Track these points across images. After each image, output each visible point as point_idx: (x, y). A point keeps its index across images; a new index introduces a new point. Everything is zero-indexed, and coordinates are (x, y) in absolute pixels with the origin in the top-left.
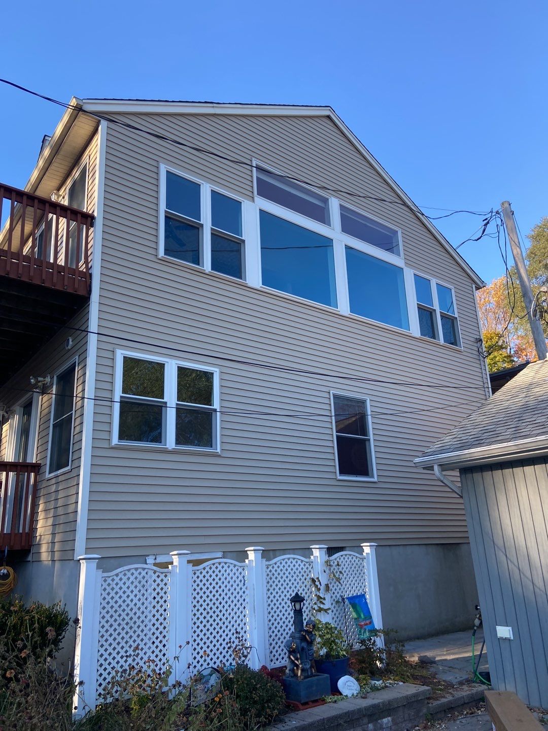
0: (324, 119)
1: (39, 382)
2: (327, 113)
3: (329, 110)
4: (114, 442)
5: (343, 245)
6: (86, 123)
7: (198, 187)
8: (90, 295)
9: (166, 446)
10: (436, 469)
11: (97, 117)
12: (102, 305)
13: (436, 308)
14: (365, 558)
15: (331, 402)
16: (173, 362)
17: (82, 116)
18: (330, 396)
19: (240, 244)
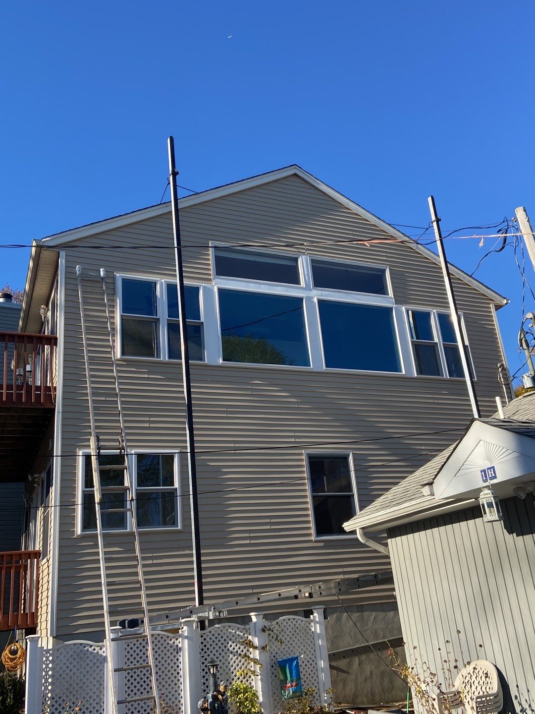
0: (290, 179)
1: (36, 478)
2: (292, 172)
3: (295, 168)
4: (79, 532)
5: (316, 301)
6: (49, 255)
7: (154, 284)
8: (55, 406)
9: (127, 529)
10: (358, 532)
11: (56, 250)
12: (65, 413)
13: (437, 342)
14: (312, 620)
15: (305, 463)
16: (133, 452)
17: (44, 251)
18: (304, 457)
19: (200, 326)
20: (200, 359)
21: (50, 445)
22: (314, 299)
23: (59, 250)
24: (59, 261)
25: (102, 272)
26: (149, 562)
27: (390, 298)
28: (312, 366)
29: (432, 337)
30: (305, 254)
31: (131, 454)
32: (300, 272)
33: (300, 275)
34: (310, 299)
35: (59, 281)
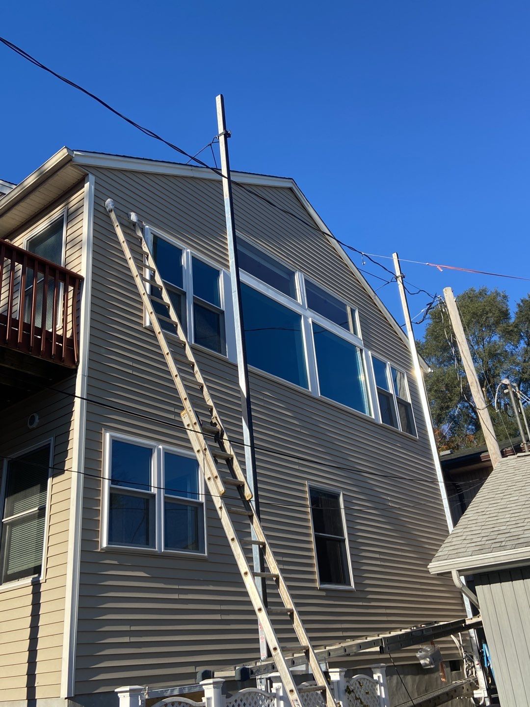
0: (287, 191)
2: (289, 185)
3: (292, 182)
4: (105, 544)
5: (311, 322)
6: (70, 174)
7: (180, 252)
8: (77, 366)
9: (155, 548)
10: (455, 575)
11: (84, 170)
12: (90, 378)
13: (393, 393)
14: (377, 682)
15: (308, 496)
16: (161, 447)
17: (70, 167)
18: (307, 489)
19: (219, 315)
20: (220, 352)
21: (37, 420)
22: (309, 319)
23: (88, 172)
24: (87, 185)
25: (133, 217)
26: (175, 596)
27: (360, 339)
28: (310, 390)
29: (386, 387)
30: (300, 271)
31: (159, 450)
32: (297, 288)
33: (297, 290)
34: (306, 319)
35: (86, 209)
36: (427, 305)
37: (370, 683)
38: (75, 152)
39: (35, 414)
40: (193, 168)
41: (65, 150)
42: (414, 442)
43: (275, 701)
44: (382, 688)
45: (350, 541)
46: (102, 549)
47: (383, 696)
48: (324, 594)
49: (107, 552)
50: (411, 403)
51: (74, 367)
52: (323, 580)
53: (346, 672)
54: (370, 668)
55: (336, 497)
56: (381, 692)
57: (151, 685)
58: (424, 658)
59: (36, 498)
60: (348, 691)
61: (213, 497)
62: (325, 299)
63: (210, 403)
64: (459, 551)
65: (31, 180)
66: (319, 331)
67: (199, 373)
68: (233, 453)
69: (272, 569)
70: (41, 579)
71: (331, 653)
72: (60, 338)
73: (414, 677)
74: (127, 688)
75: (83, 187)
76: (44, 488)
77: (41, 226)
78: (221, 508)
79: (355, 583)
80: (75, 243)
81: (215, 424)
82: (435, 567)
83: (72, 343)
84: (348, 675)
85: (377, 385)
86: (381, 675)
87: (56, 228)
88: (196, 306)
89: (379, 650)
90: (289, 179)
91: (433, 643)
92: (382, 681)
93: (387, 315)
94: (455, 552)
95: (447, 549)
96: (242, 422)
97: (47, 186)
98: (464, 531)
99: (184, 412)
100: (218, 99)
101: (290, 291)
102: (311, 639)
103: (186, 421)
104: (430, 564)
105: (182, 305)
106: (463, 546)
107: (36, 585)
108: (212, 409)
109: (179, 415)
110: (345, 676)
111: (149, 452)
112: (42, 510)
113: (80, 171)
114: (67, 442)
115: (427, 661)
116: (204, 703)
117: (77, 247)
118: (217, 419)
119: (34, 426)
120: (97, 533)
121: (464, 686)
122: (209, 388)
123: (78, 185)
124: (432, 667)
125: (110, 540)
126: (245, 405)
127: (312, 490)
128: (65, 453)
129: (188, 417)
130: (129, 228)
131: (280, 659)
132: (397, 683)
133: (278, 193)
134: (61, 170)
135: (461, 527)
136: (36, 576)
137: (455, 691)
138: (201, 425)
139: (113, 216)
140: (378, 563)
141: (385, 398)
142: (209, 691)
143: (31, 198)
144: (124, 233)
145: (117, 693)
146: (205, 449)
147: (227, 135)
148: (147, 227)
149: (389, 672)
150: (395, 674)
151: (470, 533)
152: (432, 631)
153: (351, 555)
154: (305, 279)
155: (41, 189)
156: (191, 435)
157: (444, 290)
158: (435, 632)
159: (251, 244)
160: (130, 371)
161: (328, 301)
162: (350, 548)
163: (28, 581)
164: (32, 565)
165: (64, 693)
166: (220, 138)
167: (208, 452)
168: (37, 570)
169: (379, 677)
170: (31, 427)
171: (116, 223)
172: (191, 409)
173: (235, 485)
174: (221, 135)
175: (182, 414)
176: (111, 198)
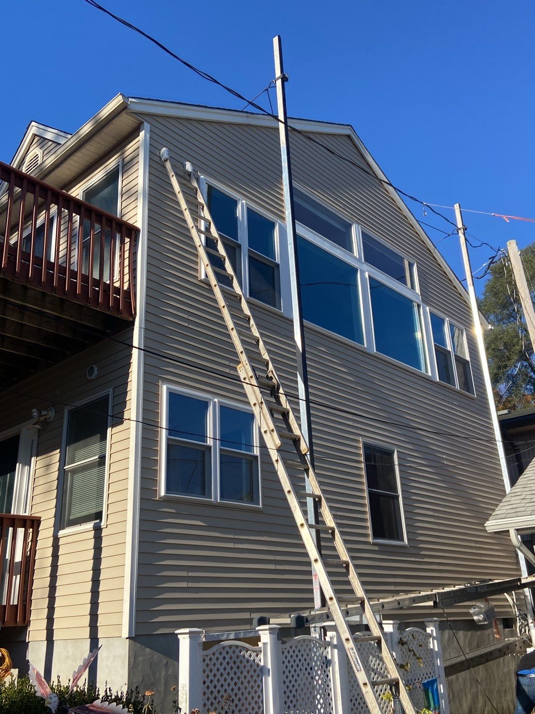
0: (344, 138)
1: (43, 415)
2: (346, 131)
3: (350, 129)
4: (163, 493)
5: (367, 276)
6: (125, 122)
7: (235, 203)
8: (134, 318)
9: (212, 499)
10: (513, 533)
11: (140, 118)
12: (147, 330)
13: (451, 350)
14: (430, 636)
15: (361, 452)
16: (216, 400)
17: (125, 115)
18: (361, 445)
19: (273, 268)
20: (275, 307)
21: (96, 372)
22: (365, 273)
23: (144, 121)
24: (142, 134)
25: (189, 167)
26: (231, 545)
27: (418, 294)
28: (366, 346)
29: (445, 345)
30: (357, 223)
31: (214, 403)
32: (354, 240)
33: (354, 243)
34: (362, 273)
35: (141, 159)
36: (490, 259)
37: (423, 636)
38: (130, 99)
39: (93, 366)
40: (249, 115)
41: (120, 97)
42: (471, 400)
43: (329, 649)
44: (435, 641)
45: (403, 498)
46: (160, 498)
47: (436, 649)
48: (376, 548)
49: (165, 501)
50: (469, 360)
51: (131, 319)
52: (376, 535)
53: (399, 624)
54: (423, 623)
55: (390, 454)
56: (434, 645)
57: (208, 629)
58: (478, 614)
59: (96, 447)
60: (402, 643)
61: (270, 450)
62: (382, 252)
63: (266, 356)
64: (518, 510)
65: (86, 129)
66: (375, 286)
67: (255, 326)
68: (288, 407)
69: (328, 521)
70: (102, 524)
71: (385, 606)
72: (117, 290)
73: (466, 632)
74: (187, 630)
75: (139, 135)
76: (104, 438)
77: (97, 177)
78: (277, 461)
79: (408, 539)
80: (131, 194)
81: (271, 378)
82: (492, 525)
83: (129, 295)
84: (401, 627)
85: (434, 341)
86: (434, 629)
87: (112, 178)
88: (251, 259)
89: (433, 604)
90: (348, 125)
91: (487, 600)
92: (435, 635)
93: (446, 269)
94: (514, 511)
95: (505, 508)
96: (297, 377)
97: (102, 134)
98: (523, 490)
99: (240, 365)
100: (276, 40)
101: (346, 244)
102: (366, 592)
103: (242, 375)
104: (487, 522)
105: (237, 258)
106: (523, 505)
107: (98, 530)
108: (268, 363)
109: (235, 369)
110: (399, 629)
111: (205, 405)
112: (102, 459)
113: (136, 119)
114: (125, 393)
115: (481, 617)
116: (261, 648)
117: (133, 198)
118: (273, 373)
119: (93, 377)
120: (155, 482)
121: (517, 643)
122: (265, 342)
123: (133, 134)
124: (486, 623)
125: (168, 489)
126: (300, 359)
127: (367, 447)
128: (124, 403)
129: (244, 371)
130: (185, 178)
131: (336, 609)
132: (449, 637)
133: (336, 141)
134: (116, 119)
135: (520, 486)
136: (98, 521)
137: (508, 648)
138: (257, 379)
139: (168, 165)
140: (432, 520)
141: (442, 356)
142: (266, 637)
143: (86, 147)
144: (179, 182)
145: (177, 634)
146: (262, 403)
147: (284, 79)
148: (202, 177)
149: (442, 626)
150: (447, 629)
151: (529, 493)
152: (486, 589)
153: (405, 511)
154: (362, 232)
155: (97, 139)
156: (248, 389)
157: (508, 243)
158: (488, 590)
159: (307, 194)
160: (186, 325)
161: (385, 254)
162: (404, 504)
163: (90, 526)
164: (94, 511)
165: (125, 633)
166: (277, 82)
167: (264, 405)
168: (98, 516)
169: (432, 631)
170: (89, 378)
171: (171, 173)
172: (247, 362)
173: (291, 439)
174: (278, 79)
175: (238, 368)
176: (165, 147)
